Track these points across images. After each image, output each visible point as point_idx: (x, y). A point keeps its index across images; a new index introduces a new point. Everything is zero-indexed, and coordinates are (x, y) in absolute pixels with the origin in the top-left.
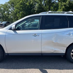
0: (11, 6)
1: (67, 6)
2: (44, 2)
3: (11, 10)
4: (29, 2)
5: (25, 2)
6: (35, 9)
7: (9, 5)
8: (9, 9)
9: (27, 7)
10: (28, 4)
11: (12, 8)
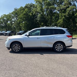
0: (15, 16)
1: (67, 16)
2: (46, 12)
3: (14, 20)
4: (32, 12)
5: (28, 13)
6: (37, 19)
7: (13, 15)
8: (13, 19)
9: (30, 17)
10: (31, 14)
11: (15, 18)
